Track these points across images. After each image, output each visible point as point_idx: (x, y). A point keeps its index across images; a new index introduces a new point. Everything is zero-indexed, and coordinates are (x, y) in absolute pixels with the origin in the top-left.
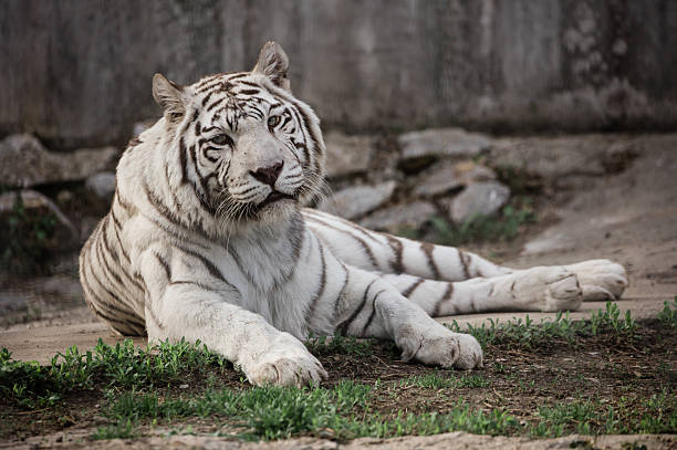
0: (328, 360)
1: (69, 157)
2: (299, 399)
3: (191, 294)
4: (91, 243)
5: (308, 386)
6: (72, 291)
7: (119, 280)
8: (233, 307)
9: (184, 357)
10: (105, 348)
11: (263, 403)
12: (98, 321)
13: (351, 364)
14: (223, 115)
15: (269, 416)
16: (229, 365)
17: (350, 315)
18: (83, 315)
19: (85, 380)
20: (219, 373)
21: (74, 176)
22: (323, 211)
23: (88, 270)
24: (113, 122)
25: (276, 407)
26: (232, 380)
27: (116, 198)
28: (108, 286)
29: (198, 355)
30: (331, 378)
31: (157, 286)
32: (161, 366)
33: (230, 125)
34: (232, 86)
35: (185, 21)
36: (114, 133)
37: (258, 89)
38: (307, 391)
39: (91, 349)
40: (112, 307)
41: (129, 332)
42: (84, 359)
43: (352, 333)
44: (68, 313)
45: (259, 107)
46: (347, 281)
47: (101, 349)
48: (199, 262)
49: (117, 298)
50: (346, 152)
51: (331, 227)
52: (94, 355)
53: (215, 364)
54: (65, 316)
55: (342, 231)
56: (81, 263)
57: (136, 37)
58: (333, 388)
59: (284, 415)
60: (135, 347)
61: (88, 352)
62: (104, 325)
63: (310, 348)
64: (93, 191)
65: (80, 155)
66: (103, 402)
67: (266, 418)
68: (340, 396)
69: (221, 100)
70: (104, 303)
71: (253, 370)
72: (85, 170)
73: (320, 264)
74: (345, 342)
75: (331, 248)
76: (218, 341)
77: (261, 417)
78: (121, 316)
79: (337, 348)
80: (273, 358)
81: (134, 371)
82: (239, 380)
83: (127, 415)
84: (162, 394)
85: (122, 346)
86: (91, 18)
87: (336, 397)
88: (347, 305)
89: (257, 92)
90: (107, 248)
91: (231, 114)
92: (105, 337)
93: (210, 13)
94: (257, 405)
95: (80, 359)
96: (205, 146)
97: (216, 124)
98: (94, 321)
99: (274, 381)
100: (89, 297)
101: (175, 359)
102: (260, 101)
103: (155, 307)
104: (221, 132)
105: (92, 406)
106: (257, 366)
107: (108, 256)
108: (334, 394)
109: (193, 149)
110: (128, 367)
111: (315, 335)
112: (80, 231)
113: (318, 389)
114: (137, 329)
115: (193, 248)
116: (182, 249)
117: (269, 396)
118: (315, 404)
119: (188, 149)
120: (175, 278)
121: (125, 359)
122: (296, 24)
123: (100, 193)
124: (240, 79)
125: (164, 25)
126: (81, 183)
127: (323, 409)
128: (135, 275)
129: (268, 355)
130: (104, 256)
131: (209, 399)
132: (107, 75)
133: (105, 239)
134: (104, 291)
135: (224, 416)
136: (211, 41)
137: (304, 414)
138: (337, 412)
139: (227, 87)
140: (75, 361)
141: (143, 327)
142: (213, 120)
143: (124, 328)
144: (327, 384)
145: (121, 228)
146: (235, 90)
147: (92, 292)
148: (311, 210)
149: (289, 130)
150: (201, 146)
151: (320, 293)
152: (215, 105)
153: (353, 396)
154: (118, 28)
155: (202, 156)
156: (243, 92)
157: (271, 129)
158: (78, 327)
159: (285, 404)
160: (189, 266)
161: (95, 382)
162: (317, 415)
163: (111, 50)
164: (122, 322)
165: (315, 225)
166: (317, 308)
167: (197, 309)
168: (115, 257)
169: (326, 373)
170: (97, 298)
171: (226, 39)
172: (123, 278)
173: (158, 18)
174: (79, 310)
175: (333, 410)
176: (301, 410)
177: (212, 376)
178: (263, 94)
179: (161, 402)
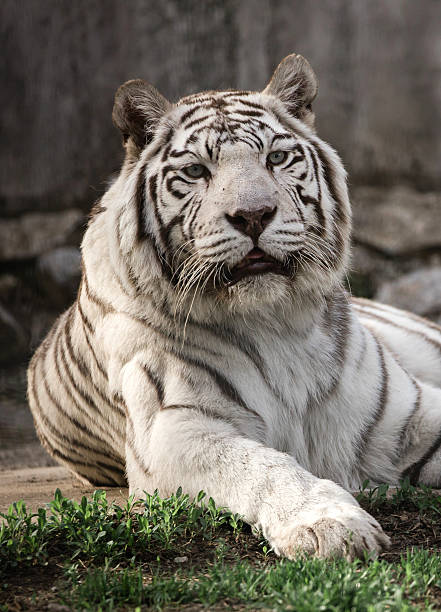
0: (391, 519)
1: (13, 225)
2: (348, 577)
3: (189, 424)
4: (46, 349)
5: (363, 559)
6: (18, 423)
7: (91, 404)
8: (250, 444)
9: (180, 517)
10: (65, 505)
11: (296, 583)
12: (55, 464)
13: (424, 526)
14: (202, 137)
15: (306, 602)
16: (246, 528)
17: (421, 455)
18: (33, 457)
19: (36, 550)
20: (232, 539)
21: (21, 253)
22: (385, 303)
23: (41, 390)
24: (78, 175)
25: (315, 589)
26: (252, 550)
27: (84, 287)
28: (72, 411)
29: (201, 513)
30: (395, 547)
31: (143, 413)
32: (147, 530)
33: (210, 152)
34: (226, 104)
35: (182, 26)
36: (79, 190)
37: (260, 111)
38: (359, 566)
39: (46, 505)
40: (75, 443)
41: (102, 479)
42: (35, 520)
43: (427, 481)
44: (10, 453)
45: (260, 134)
46: (417, 405)
47: (59, 506)
48: (207, 378)
49: (84, 429)
50: (416, 217)
51: (396, 325)
52: (48, 515)
53: (226, 527)
54: (7, 457)
55: (412, 332)
56: (30, 380)
57: (111, 50)
58: (398, 561)
59: (327, 600)
60: (108, 502)
61: (40, 510)
62: (65, 469)
63: (364, 502)
64: (48, 275)
65: (29, 222)
66: (62, 583)
67: (302, 605)
68: (409, 572)
69: (206, 117)
70: (65, 438)
71: (281, 536)
72: (37, 244)
73: (380, 374)
74: (416, 494)
75: (395, 355)
76: (228, 494)
77: (293, 604)
78: (89, 457)
79: (404, 503)
80: (310, 518)
81: (108, 537)
82: (261, 550)
83: (98, 602)
84: (148, 571)
85: (91, 501)
86: (46, 22)
87: (403, 574)
88: (417, 440)
89: (259, 115)
90: (73, 357)
91: (214, 136)
92: (65, 488)
93: (218, 16)
94: (288, 586)
95: (28, 521)
96: (171, 175)
97: (191, 148)
98: (49, 465)
99: (312, 552)
100: (42, 429)
101: (167, 519)
102: (262, 126)
103: (139, 444)
104: (195, 160)
105: (46, 589)
106: (286, 531)
107: (74, 368)
108: (400, 569)
109: (154, 179)
110: (99, 531)
111: (371, 483)
112: (29, 333)
113: (376, 563)
114: (113, 475)
115: (198, 355)
116: (181, 357)
117: (305, 574)
118: (372, 585)
119: (147, 181)
120: (169, 400)
121: (94, 519)
122: (345, 30)
123: (59, 277)
124: (238, 98)
125: (151, 32)
126: (31, 262)
127: (383, 592)
128: (116, 397)
129: (301, 514)
130: (67, 367)
131: (218, 578)
132: (68, 105)
133: (69, 345)
134: (66, 420)
135: (239, 603)
136: (220, 56)
137: (356, 600)
138: (405, 596)
139: (219, 104)
140: (20, 523)
141: (122, 473)
142: (188, 142)
143: (94, 473)
144: (390, 555)
145: (92, 331)
146: (229, 108)
147: (47, 421)
148: (366, 301)
149: (298, 173)
150: (164, 175)
151: (379, 415)
152: (197, 122)
153: (428, 571)
154: (84, 37)
155: (165, 189)
156: (239, 112)
157: (270, 166)
158: (25, 473)
159: (328, 585)
160: (191, 382)
161: (51, 553)
162: (374, 601)
163: (74, 68)
164: (90, 465)
165: (372, 323)
166: (374, 439)
167: (198, 447)
168: (84, 370)
169: (387, 539)
170: (54, 430)
171: (241, 52)
172: (97, 401)
173: (142, 22)
174: (28, 449)
175: (398, 593)
176: (352, 593)
177: (221, 546)
178: (268, 119)
179: (147, 582)
